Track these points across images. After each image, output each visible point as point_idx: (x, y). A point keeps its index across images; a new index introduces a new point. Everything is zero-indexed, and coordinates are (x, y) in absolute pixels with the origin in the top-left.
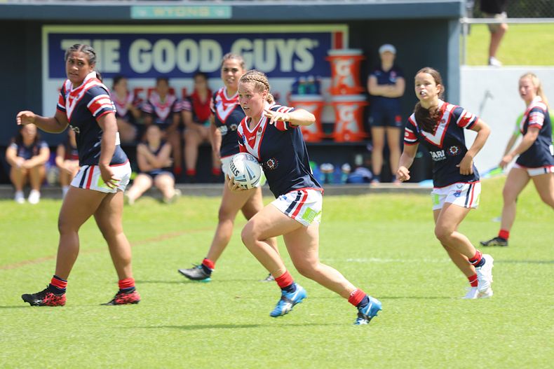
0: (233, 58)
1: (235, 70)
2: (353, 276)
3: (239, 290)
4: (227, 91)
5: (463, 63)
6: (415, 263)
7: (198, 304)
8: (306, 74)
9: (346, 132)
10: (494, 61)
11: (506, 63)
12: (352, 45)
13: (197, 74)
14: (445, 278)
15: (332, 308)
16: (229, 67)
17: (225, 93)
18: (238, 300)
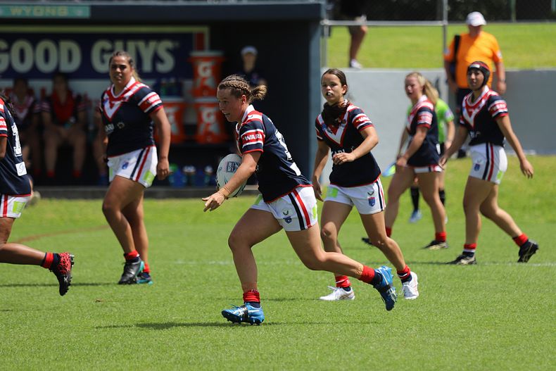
0: (121, 55)
1: (123, 67)
2: (216, 279)
3: (100, 293)
4: (114, 89)
5: (324, 65)
6: (278, 265)
7: (58, 308)
8: (167, 75)
9: (208, 133)
10: (355, 64)
11: (366, 65)
12: (213, 47)
13: (56, 75)
14: (308, 280)
15: (195, 311)
16: (117, 63)
17: (112, 91)
18: (98, 303)
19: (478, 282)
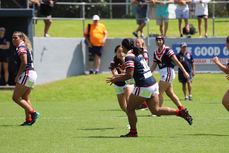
5: (34, 36)
6: (15, 119)
10: (47, 35)
11: (52, 36)
19: (98, 125)
